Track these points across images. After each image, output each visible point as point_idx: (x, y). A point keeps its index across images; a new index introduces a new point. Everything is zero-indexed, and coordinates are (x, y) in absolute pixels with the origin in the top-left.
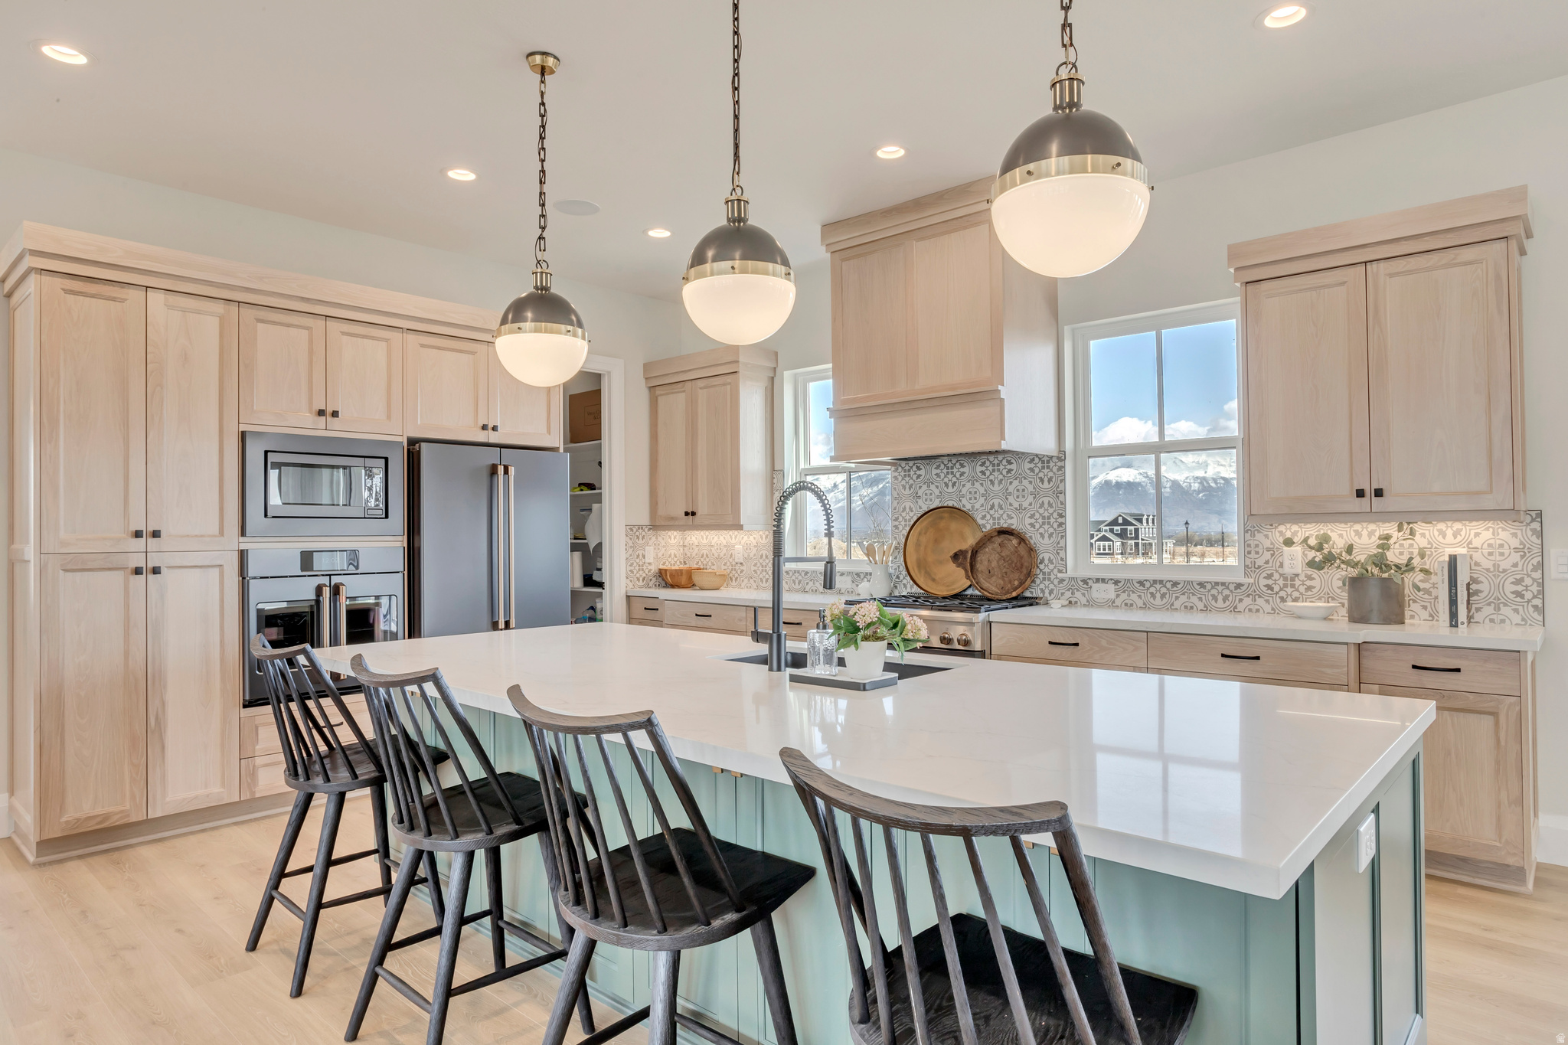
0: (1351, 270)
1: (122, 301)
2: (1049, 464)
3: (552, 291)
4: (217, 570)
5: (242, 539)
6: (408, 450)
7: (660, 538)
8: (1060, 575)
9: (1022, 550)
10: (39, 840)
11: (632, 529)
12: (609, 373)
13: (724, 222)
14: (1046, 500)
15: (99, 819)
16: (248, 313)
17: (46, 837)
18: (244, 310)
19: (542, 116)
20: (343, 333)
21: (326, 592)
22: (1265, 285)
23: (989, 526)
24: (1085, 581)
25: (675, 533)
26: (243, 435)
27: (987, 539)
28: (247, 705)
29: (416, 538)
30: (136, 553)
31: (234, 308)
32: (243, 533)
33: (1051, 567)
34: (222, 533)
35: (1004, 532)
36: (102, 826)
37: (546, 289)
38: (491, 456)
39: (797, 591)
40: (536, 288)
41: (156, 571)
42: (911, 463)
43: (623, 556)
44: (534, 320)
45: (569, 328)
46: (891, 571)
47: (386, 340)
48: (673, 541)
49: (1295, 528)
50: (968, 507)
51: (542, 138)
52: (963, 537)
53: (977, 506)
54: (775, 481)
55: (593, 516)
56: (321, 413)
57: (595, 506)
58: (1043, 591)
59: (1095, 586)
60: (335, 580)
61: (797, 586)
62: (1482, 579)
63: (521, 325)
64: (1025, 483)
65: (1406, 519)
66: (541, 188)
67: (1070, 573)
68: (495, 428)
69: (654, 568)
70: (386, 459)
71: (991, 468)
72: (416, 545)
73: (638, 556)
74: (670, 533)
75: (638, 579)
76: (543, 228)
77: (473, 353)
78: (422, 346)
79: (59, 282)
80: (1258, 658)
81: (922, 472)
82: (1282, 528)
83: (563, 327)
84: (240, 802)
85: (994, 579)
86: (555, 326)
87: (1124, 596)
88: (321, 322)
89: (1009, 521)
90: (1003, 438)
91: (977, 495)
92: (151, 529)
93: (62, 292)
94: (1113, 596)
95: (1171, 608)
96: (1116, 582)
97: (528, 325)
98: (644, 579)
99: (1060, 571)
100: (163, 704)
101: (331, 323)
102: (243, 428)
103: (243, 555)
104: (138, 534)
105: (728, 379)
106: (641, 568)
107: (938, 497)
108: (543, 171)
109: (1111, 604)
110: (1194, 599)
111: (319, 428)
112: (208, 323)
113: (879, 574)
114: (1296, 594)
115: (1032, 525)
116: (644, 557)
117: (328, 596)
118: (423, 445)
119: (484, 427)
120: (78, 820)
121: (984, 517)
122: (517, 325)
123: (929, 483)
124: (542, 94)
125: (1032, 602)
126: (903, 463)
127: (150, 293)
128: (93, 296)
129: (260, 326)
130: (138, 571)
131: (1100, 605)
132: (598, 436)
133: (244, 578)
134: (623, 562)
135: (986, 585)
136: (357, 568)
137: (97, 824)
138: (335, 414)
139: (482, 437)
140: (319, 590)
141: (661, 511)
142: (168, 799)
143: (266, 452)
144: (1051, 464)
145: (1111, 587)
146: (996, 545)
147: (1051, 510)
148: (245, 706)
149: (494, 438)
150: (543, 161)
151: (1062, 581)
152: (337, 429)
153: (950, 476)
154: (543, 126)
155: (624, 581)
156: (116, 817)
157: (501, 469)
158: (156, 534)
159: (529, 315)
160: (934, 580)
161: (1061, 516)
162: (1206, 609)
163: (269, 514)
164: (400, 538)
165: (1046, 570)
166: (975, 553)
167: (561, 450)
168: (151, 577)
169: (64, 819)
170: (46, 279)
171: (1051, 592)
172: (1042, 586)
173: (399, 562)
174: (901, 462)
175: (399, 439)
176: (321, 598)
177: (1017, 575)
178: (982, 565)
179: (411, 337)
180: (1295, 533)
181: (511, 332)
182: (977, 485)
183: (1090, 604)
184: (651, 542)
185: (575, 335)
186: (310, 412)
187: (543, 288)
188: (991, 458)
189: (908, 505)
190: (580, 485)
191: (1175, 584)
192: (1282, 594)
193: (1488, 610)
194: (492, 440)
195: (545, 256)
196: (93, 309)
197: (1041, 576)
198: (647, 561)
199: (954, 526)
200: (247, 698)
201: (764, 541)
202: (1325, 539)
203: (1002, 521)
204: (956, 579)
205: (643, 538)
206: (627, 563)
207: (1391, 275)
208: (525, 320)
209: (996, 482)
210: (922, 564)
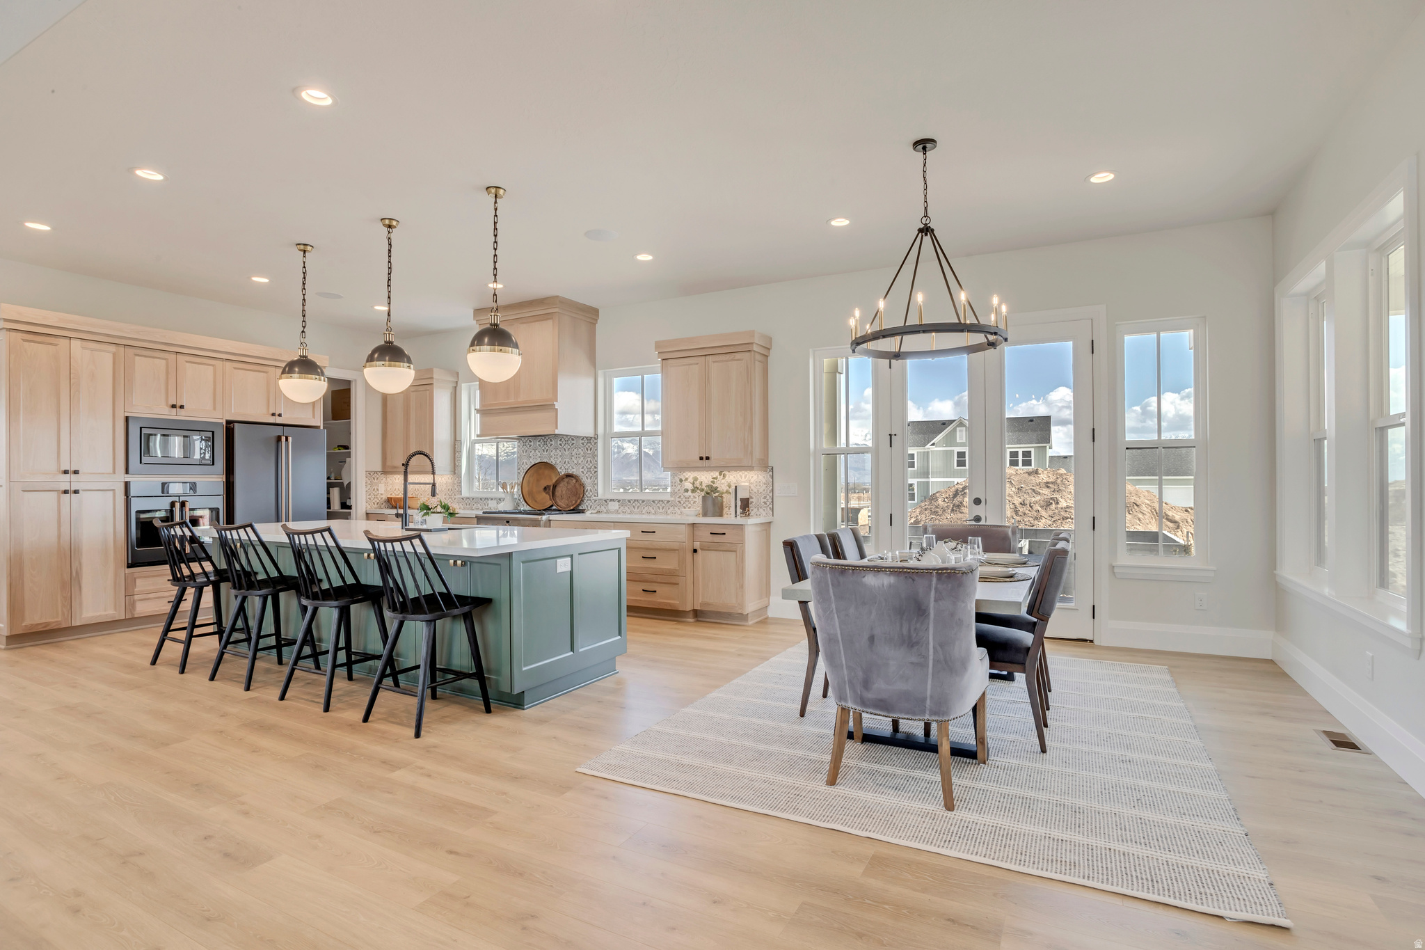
0: (700, 358)
1: (56, 345)
2: (591, 441)
3: (309, 358)
4: (111, 492)
5: (126, 475)
6: (226, 427)
7: (388, 479)
8: (594, 498)
9: (577, 486)
10: (9, 635)
11: (371, 474)
12: (355, 380)
13: (383, 343)
14: (589, 459)
15: (43, 626)
16: (130, 351)
17: (13, 633)
18: (127, 349)
19: (304, 273)
20: (187, 362)
21: (178, 505)
22: (670, 361)
23: (563, 472)
24: (606, 501)
25: (399, 476)
26: (127, 419)
27: (561, 479)
28: (129, 566)
29: (231, 476)
30: (65, 482)
31: (122, 349)
32: (127, 472)
33: (591, 494)
34: (114, 472)
35: (568, 476)
36: (45, 629)
37: (306, 357)
38: (278, 431)
39: (468, 509)
40: (300, 356)
41: (76, 492)
42: (527, 439)
43: (364, 489)
44: (299, 373)
45: (317, 377)
46: (516, 496)
47: (213, 365)
48: (397, 481)
49: (689, 474)
50: (554, 462)
51: (304, 284)
52: (551, 479)
53: (558, 462)
54: (456, 446)
55: (346, 465)
56: (174, 406)
57: (348, 459)
58: (587, 506)
59: (610, 503)
60: (182, 499)
61: (468, 507)
62: (753, 497)
63: (292, 375)
64: (580, 450)
65: (722, 469)
66: (303, 308)
67: (600, 497)
68: (280, 415)
69: (385, 497)
70: (213, 432)
71: (564, 442)
72: (231, 480)
73: (374, 490)
74: (395, 476)
75: (374, 503)
76: (304, 327)
77: (266, 372)
78: (235, 368)
79: (20, 335)
80: (654, 532)
81: (532, 444)
82: (684, 474)
83: (314, 376)
84: (126, 619)
85: (563, 500)
86: (310, 376)
87: (622, 508)
88: (173, 356)
89: (573, 470)
90: (557, 428)
91: (558, 456)
92: (73, 469)
93: (22, 341)
94: (617, 508)
95: (641, 513)
96: (619, 501)
97: (296, 375)
98: (378, 503)
99: (595, 496)
100: (80, 564)
101: (179, 357)
102: (127, 414)
103: (127, 485)
104: (66, 472)
105: (428, 387)
106: (376, 497)
107: (539, 457)
108: (304, 300)
109: (617, 512)
110: (651, 508)
111: (172, 415)
112: (105, 358)
113: (508, 498)
114: (689, 505)
115: (583, 472)
116: (378, 490)
117: (178, 507)
118: (236, 424)
119: (273, 415)
120: (32, 625)
121: (561, 468)
122: (290, 375)
123: (535, 450)
124: (304, 262)
125: (582, 511)
126: (523, 439)
127: (72, 341)
128: (39, 343)
129: (137, 358)
130: (66, 492)
131: (612, 513)
132: (349, 418)
133: (127, 497)
134: (364, 493)
135: (560, 503)
136: (195, 491)
137: (43, 628)
138: (182, 407)
139: (272, 420)
140: (173, 504)
141: (389, 463)
142: (83, 616)
143: (141, 428)
144: (592, 441)
145: (617, 503)
146: (565, 483)
147: (591, 465)
148: (128, 567)
149: (279, 420)
150: (304, 295)
151: (595, 501)
152: (182, 415)
153: (545, 446)
154: (304, 278)
155: (364, 504)
156: (54, 624)
157: (283, 439)
158: (76, 472)
159: (297, 369)
160: (536, 501)
161: (595, 468)
162: (655, 513)
163: (143, 462)
164: (221, 476)
165: (589, 495)
166: (555, 487)
167: (322, 428)
168: (73, 495)
169: (24, 624)
170: (13, 334)
171: (591, 507)
172: (587, 504)
173: (221, 490)
174: (520, 438)
175: (221, 421)
176: (174, 509)
177: (574, 498)
178: (558, 492)
179: (228, 364)
180: (690, 476)
181: (287, 378)
182: (558, 451)
183: (608, 512)
184: (382, 482)
185: (320, 380)
186: (167, 406)
187: (303, 357)
188: (543, 438)
189: (525, 461)
190: (338, 446)
191: (643, 501)
192: (684, 505)
193: (755, 510)
194: (278, 422)
195: (306, 340)
196: (39, 350)
197: (586, 499)
198: (380, 492)
199: (547, 472)
200: (130, 562)
201: (450, 481)
202: (696, 479)
203: (569, 470)
204: (546, 500)
205: (377, 479)
206: (366, 494)
207: (714, 362)
208: (294, 372)
209: (567, 450)
210: (530, 493)
